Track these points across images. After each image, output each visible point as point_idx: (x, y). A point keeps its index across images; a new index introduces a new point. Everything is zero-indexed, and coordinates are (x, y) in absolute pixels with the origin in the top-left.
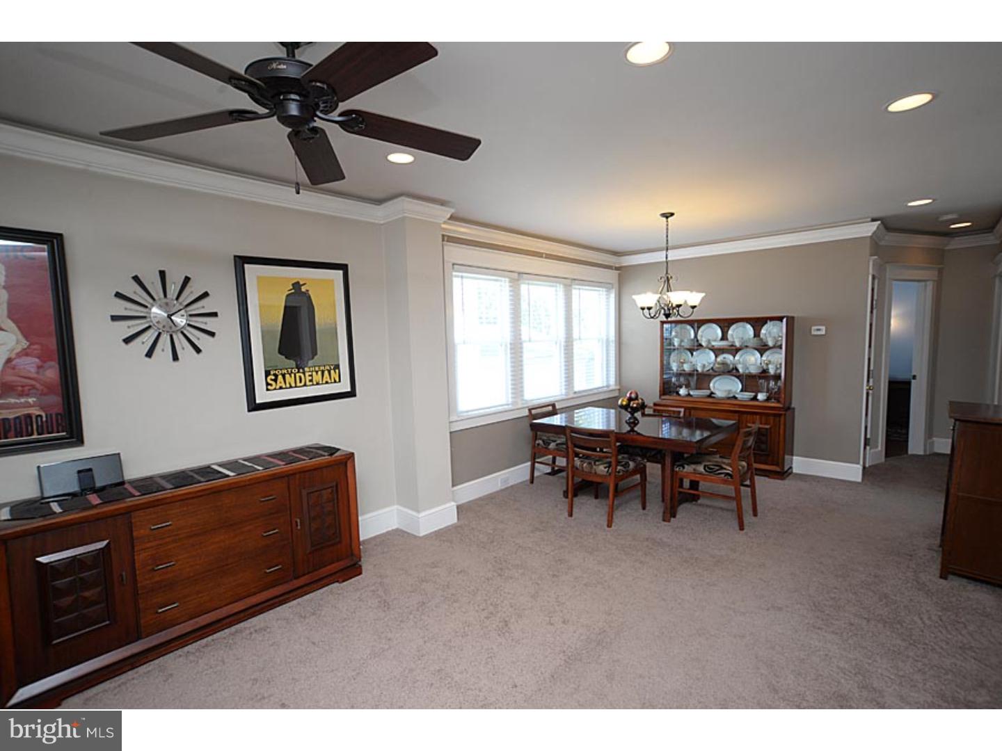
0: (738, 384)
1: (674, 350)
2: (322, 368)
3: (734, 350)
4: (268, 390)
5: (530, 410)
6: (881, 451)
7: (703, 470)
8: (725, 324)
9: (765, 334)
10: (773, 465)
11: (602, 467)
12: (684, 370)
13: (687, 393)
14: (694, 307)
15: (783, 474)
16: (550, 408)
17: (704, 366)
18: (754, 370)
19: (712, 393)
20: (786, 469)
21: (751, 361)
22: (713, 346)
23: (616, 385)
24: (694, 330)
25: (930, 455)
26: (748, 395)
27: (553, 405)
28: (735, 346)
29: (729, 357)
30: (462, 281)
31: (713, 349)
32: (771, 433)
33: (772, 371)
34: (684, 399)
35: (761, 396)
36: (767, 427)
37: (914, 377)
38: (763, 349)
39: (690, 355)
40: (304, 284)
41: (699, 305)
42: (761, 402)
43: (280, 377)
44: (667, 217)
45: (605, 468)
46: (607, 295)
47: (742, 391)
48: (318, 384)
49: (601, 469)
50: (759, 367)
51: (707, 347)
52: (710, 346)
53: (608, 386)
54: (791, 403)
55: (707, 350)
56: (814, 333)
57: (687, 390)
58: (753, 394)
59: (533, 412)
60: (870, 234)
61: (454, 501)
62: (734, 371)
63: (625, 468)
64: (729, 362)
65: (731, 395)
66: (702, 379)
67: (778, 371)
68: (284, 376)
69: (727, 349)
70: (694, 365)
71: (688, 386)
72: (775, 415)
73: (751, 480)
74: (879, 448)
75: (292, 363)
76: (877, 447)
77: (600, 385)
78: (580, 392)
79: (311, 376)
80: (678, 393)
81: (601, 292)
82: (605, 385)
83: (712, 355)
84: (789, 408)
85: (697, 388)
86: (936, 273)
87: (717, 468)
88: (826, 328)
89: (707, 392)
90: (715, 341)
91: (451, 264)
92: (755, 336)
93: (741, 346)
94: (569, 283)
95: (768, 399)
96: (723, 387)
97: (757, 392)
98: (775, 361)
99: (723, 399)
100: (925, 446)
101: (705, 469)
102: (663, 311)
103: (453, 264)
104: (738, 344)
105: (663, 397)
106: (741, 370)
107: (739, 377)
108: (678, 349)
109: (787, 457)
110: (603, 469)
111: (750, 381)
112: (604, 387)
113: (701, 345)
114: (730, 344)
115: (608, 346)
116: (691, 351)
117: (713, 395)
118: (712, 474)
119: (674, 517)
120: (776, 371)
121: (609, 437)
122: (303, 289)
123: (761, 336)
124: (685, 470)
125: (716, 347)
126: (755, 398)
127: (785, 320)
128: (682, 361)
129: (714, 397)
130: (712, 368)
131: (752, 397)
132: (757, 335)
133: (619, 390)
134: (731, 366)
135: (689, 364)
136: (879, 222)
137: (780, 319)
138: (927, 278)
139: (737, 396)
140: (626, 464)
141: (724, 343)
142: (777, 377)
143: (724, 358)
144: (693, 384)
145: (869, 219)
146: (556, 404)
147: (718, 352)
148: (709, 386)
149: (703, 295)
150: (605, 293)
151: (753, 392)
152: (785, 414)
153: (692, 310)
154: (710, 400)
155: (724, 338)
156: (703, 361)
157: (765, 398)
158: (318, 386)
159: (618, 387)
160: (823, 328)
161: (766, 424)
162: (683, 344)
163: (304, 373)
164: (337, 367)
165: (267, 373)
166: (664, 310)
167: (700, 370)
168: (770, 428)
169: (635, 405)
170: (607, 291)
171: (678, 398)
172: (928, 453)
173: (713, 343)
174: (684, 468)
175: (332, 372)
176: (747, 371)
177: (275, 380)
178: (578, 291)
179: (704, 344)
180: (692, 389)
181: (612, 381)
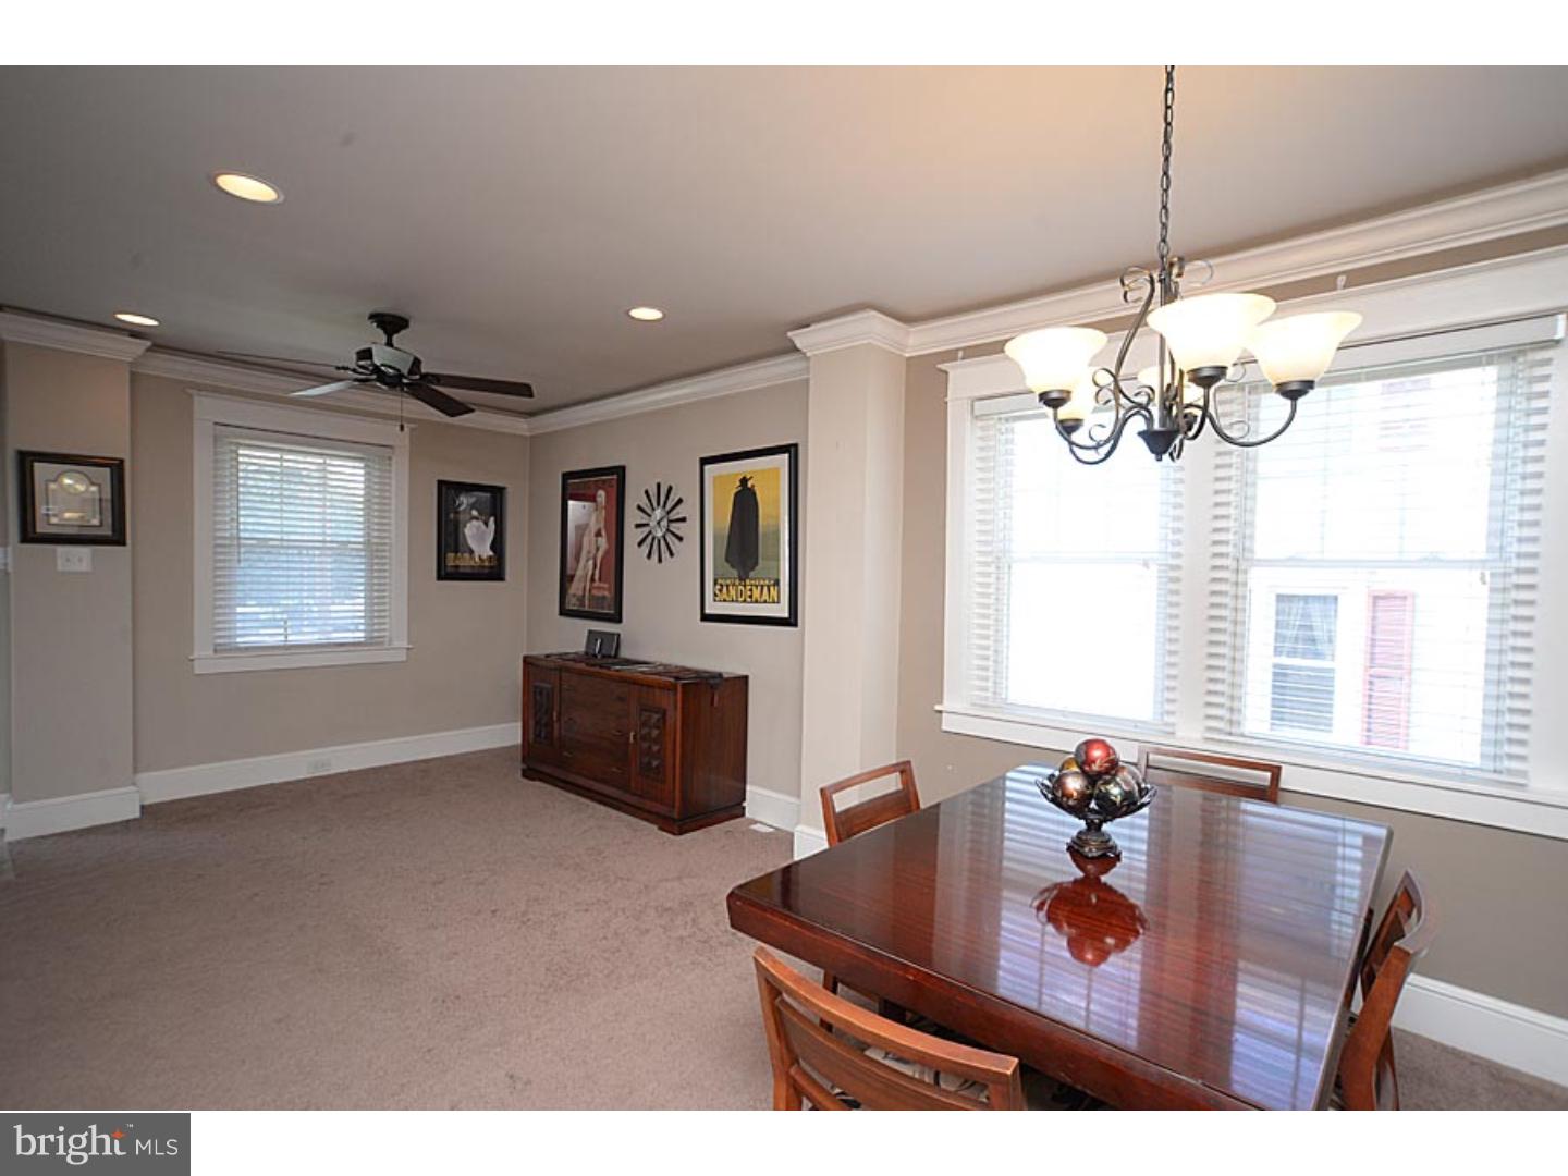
2: (762, 582)
4: (715, 600)
40: (751, 478)
43: (725, 589)
48: (756, 602)
68: (728, 586)
75: (735, 573)
79: (751, 590)
122: (749, 484)
146: (1285, 770)
158: (756, 605)
163: (745, 586)
164: (777, 583)
165: (715, 583)
175: (772, 588)
177: (721, 591)
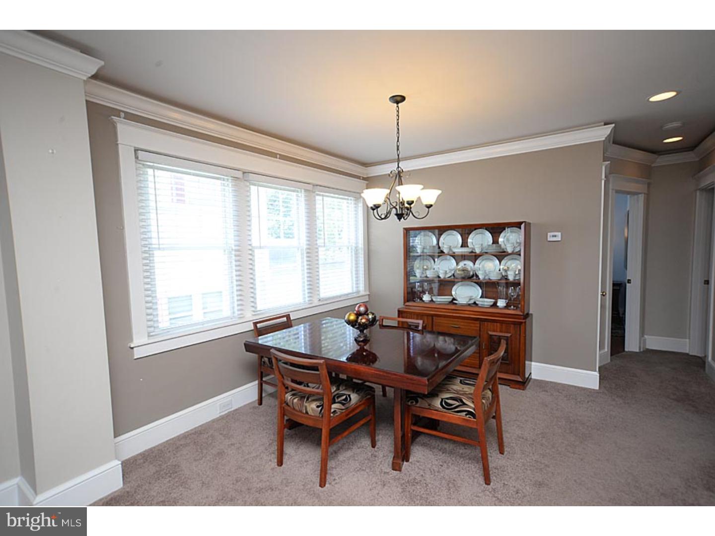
0: (478, 290)
1: (418, 256)
3: (474, 257)
5: (255, 324)
6: (608, 351)
7: (440, 406)
8: (466, 230)
9: (504, 241)
10: (514, 374)
11: (314, 405)
12: (426, 277)
13: (430, 299)
14: (429, 207)
15: (523, 383)
16: (285, 319)
17: (446, 273)
18: (494, 277)
19: (454, 299)
20: (527, 376)
21: (489, 268)
22: (454, 253)
23: (365, 291)
24: (436, 237)
25: (643, 351)
26: (489, 302)
27: (288, 316)
28: (475, 253)
29: (469, 264)
30: (154, 171)
31: (453, 256)
32: (511, 341)
33: (511, 278)
34: (428, 306)
35: (501, 303)
36: (509, 335)
37: (629, 281)
38: (501, 255)
39: (432, 261)
41: (435, 204)
42: (501, 309)
44: (398, 102)
45: (318, 407)
46: (355, 204)
47: (481, 297)
49: (312, 407)
50: (498, 274)
51: (448, 254)
52: (451, 252)
53: (358, 292)
54: (529, 310)
55: (448, 257)
56: (550, 239)
57: (430, 296)
58: (493, 300)
59: (259, 325)
60: (604, 139)
61: (117, 458)
62: (475, 278)
63: (343, 404)
64: (469, 269)
65: (472, 302)
66: (445, 285)
67: (517, 278)
69: (468, 256)
70: (437, 271)
71: (431, 292)
72: (514, 323)
73: (492, 385)
74: (606, 350)
76: (604, 348)
77: (350, 291)
78: (326, 299)
80: (421, 299)
81: (349, 201)
82: (355, 290)
83: (453, 261)
84: (527, 316)
85: (440, 294)
86: (646, 186)
87: (457, 404)
88: (561, 234)
89: (449, 298)
90: (456, 247)
91: (133, 149)
92: (493, 243)
93: (481, 252)
94: (311, 189)
95: (507, 306)
96: (465, 294)
97: (496, 299)
98: (513, 268)
99: (463, 305)
100: (640, 343)
101: (441, 404)
102: (394, 211)
103: (136, 150)
104: (478, 251)
105: (407, 304)
106: (481, 277)
107: (480, 284)
108: (420, 256)
109: (527, 362)
110: (315, 407)
111: (489, 287)
112: (353, 293)
113: (442, 252)
114: (470, 250)
115: (356, 254)
116: (433, 257)
117: (455, 302)
118: (450, 411)
119: (407, 461)
120: (515, 277)
121: (318, 370)
123: (500, 243)
124: (418, 405)
125: (456, 253)
126: (495, 305)
127: (523, 226)
128: (425, 267)
129: (456, 304)
130: (454, 275)
131: (492, 304)
132: (495, 241)
133: (369, 295)
134: (471, 273)
135: (432, 270)
136: (613, 125)
137: (518, 225)
138: (640, 192)
139: (477, 302)
140: (346, 399)
141: (465, 250)
142: (516, 284)
143: (465, 265)
144: (435, 291)
145: (603, 123)
146: (291, 315)
147: (458, 258)
148: (451, 292)
149: (439, 192)
150: (353, 202)
151: (493, 299)
152: (525, 322)
153: (427, 209)
154: (453, 307)
155: (464, 244)
156: (445, 268)
157: (505, 305)
159: (368, 293)
160: (559, 234)
161: (507, 332)
162: (425, 251)
166: (396, 209)
167: (442, 276)
168: (511, 336)
169: (364, 321)
170: (355, 200)
171: (422, 304)
172: (642, 350)
173: (455, 250)
174: (417, 402)
176: (487, 278)
178: (320, 198)
179: (445, 251)
180: (434, 296)
181: (362, 287)
